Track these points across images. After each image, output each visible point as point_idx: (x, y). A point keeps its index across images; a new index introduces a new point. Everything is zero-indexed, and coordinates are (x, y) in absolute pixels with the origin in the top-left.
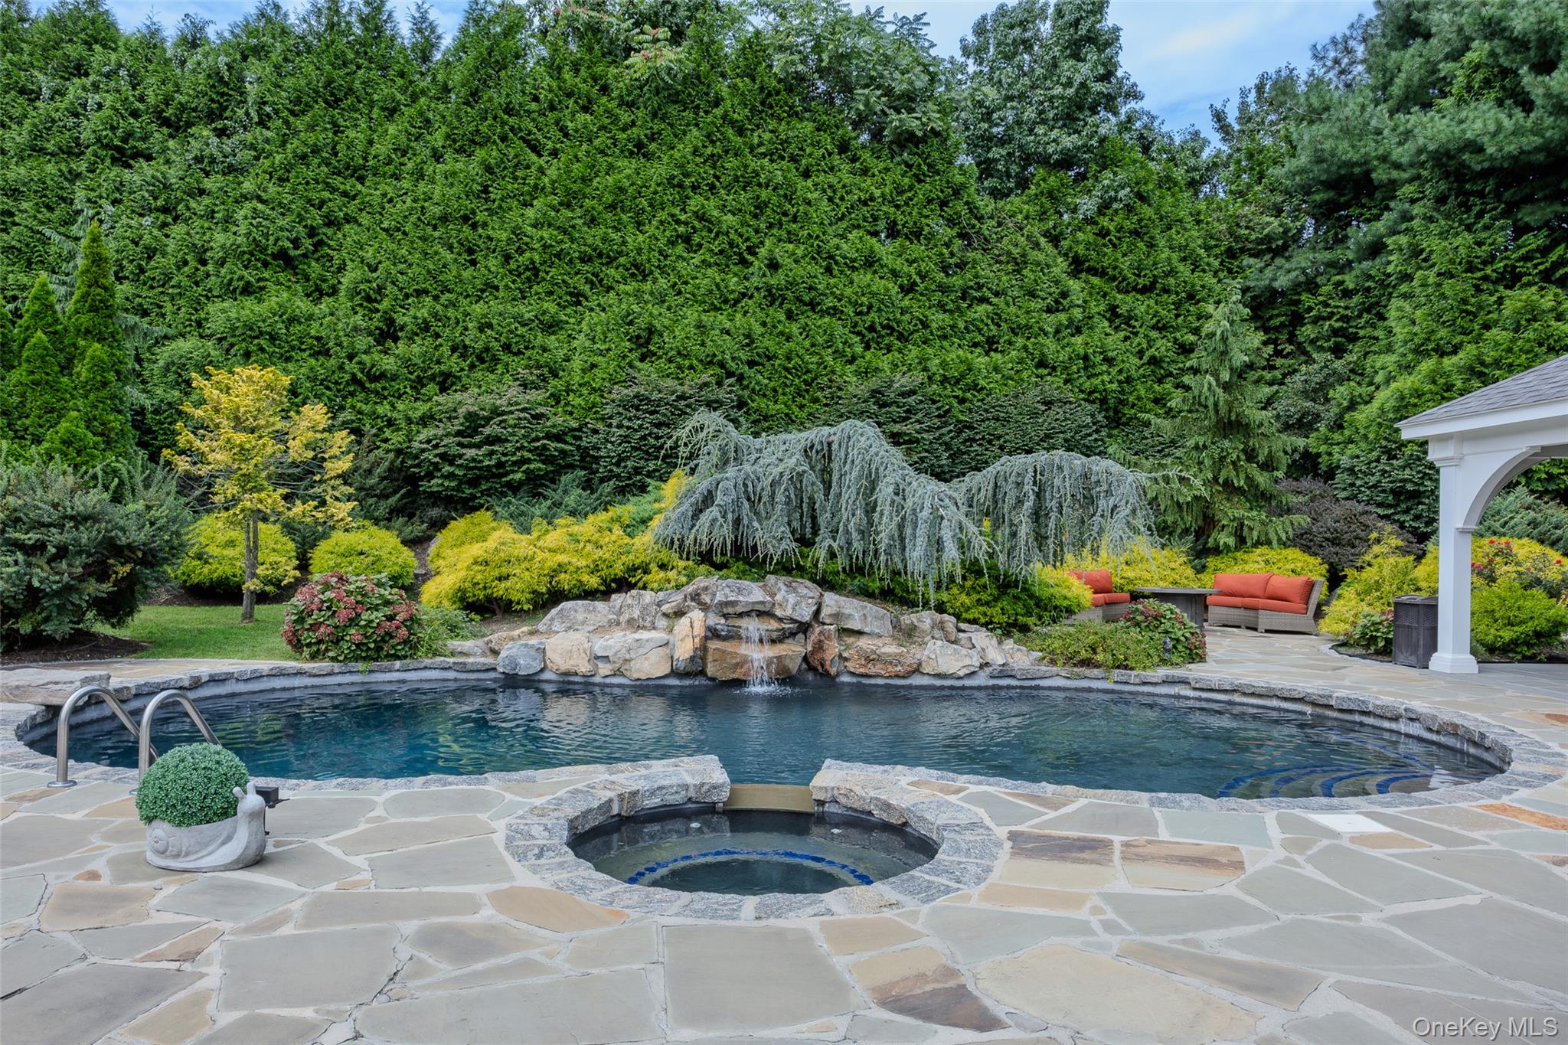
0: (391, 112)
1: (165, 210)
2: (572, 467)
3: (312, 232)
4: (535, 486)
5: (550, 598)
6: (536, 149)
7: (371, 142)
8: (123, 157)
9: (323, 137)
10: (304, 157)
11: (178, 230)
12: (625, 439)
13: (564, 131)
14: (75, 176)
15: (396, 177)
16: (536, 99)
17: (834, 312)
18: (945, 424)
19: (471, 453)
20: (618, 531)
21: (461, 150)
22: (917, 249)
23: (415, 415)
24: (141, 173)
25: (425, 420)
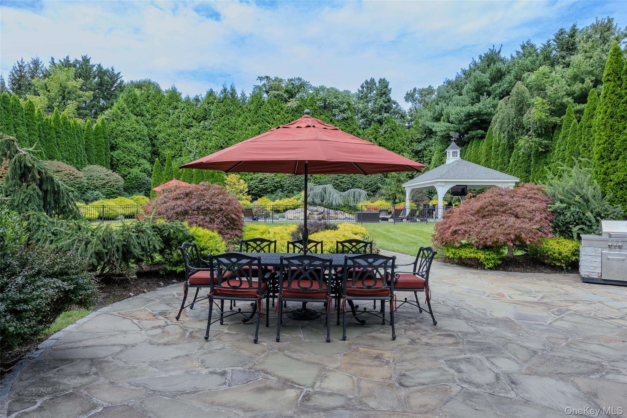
0: (239, 116)
1: (197, 138)
2: (279, 188)
3: (226, 142)
4: (272, 192)
5: (286, 210)
6: (269, 123)
7: (236, 122)
8: (188, 127)
9: (227, 122)
10: (224, 126)
11: (201, 142)
12: (290, 183)
13: (274, 119)
14: (179, 131)
15: (241, 130)
16: (268, 112)
18: (351, 179)
19: (261, 186)
20: (295, 200)
21: (254, 124)
23: (249, 178)
24: (192, 130)
25: (251, 180)
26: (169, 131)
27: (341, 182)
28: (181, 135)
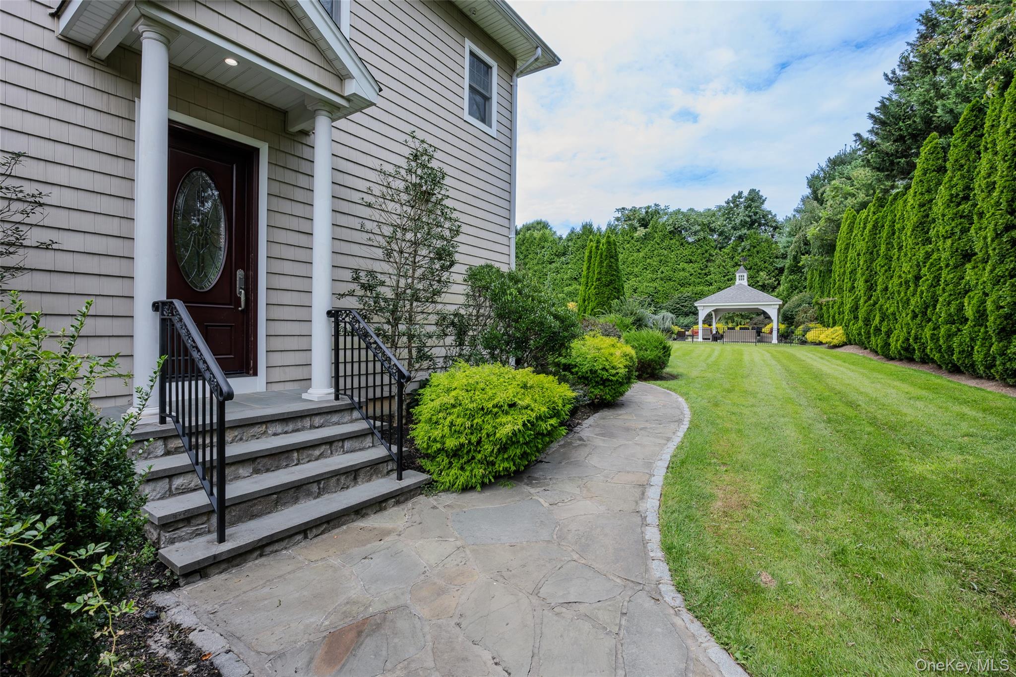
1: (557, 272)
8: (551, 263)
11: (559, 275)
14: (543, 267)
17: (675, 281)
22: (696, 265)
24: (553, 266)
26: (536, 268)
27: (682, 306)
28: (545, 270)
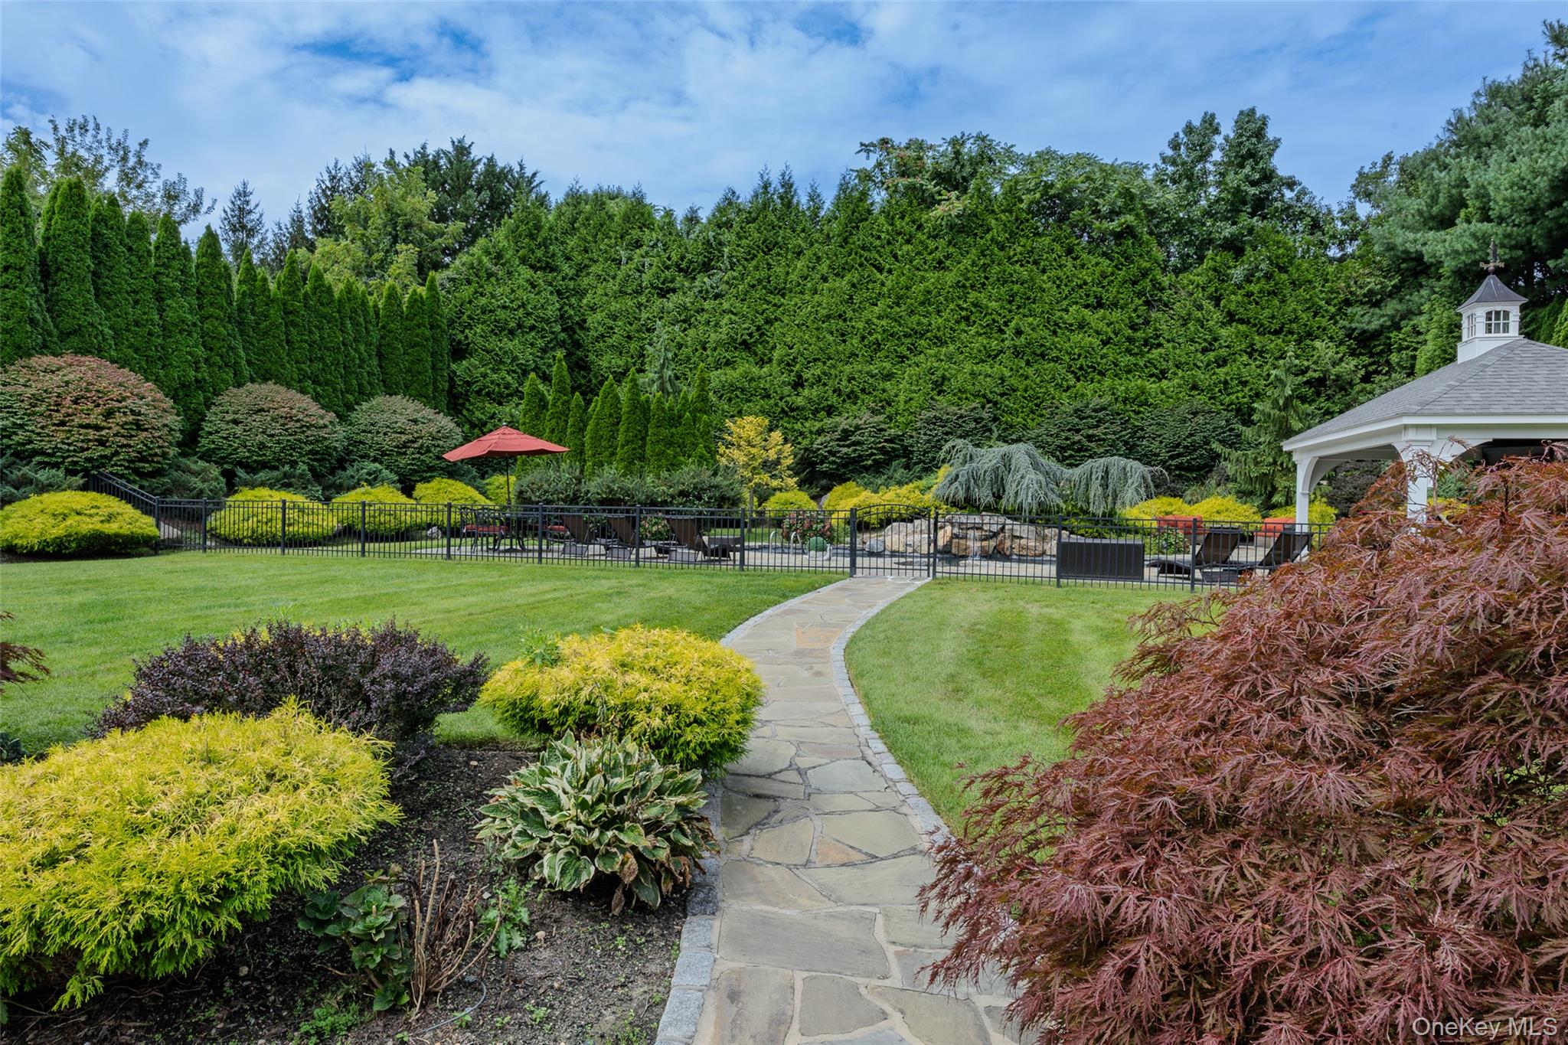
0: (799, 254)
1: (684, 321)
2: (898, 457)
3: (759, 328)
4: (878, 468)
5: (885, 522)
6: (880, 270)
7: (788, 273)
8: (664, 293)
9: (763, 274)
10: (753, 286)
11: (691, 332)
12: (929, 441)
13: (895, 257)
14: (640, 306)
15: (802, 293)
16: (879, 238)
17: (1056, 360)
18: (1125, 429)
19: (845, 450)
20: (917, 492)
21: (837, 275)
22: (1116, 315)
23: (814, 429)
24: (672, 302)
25: (820, 432)
26: (615, 306)
27: (1090, 438)
28: (644, 315)
